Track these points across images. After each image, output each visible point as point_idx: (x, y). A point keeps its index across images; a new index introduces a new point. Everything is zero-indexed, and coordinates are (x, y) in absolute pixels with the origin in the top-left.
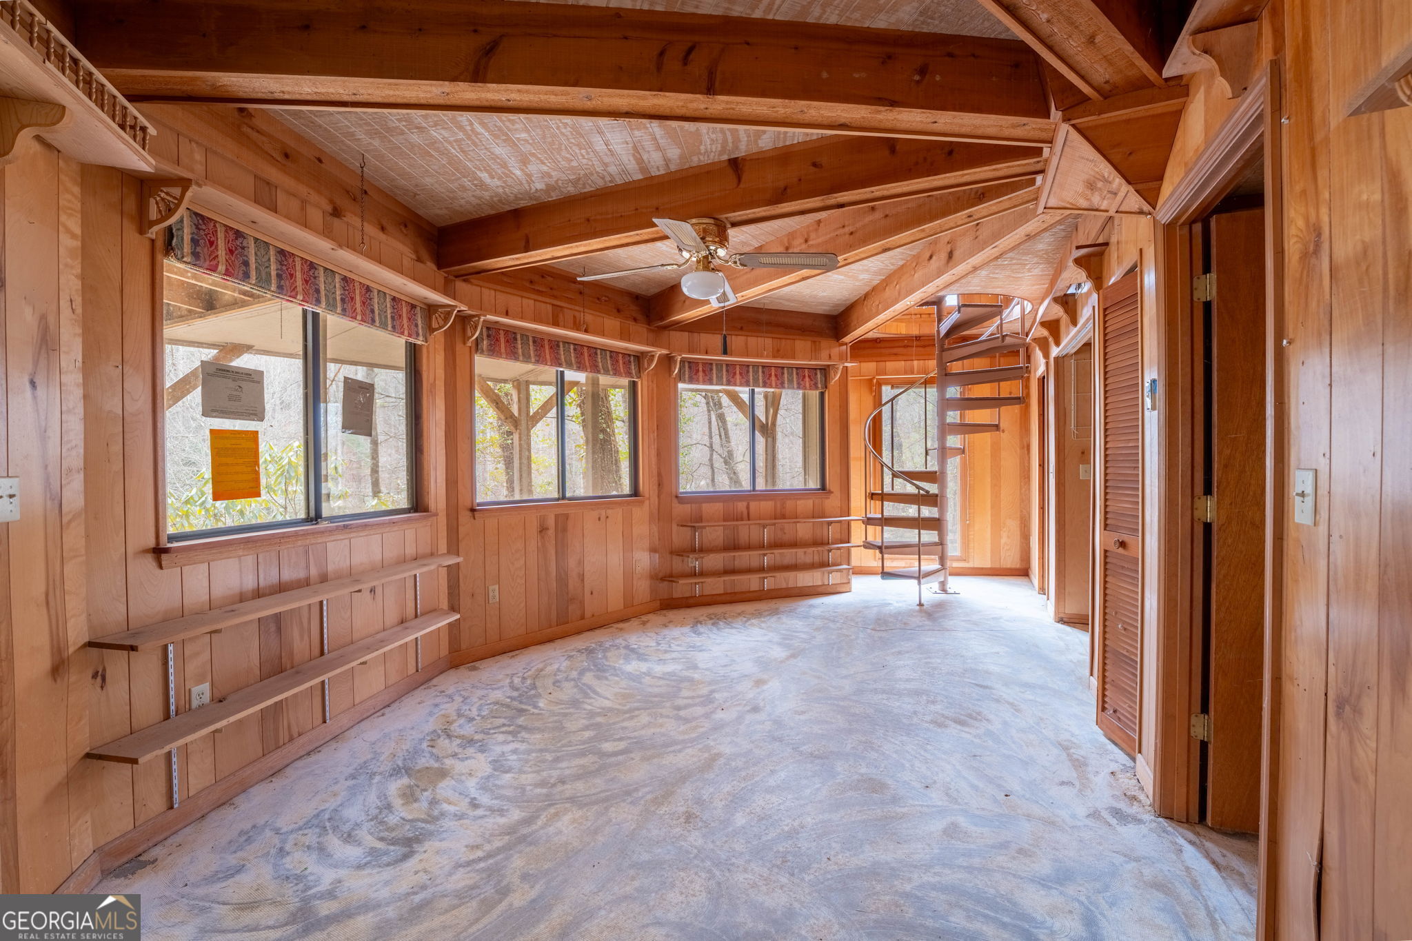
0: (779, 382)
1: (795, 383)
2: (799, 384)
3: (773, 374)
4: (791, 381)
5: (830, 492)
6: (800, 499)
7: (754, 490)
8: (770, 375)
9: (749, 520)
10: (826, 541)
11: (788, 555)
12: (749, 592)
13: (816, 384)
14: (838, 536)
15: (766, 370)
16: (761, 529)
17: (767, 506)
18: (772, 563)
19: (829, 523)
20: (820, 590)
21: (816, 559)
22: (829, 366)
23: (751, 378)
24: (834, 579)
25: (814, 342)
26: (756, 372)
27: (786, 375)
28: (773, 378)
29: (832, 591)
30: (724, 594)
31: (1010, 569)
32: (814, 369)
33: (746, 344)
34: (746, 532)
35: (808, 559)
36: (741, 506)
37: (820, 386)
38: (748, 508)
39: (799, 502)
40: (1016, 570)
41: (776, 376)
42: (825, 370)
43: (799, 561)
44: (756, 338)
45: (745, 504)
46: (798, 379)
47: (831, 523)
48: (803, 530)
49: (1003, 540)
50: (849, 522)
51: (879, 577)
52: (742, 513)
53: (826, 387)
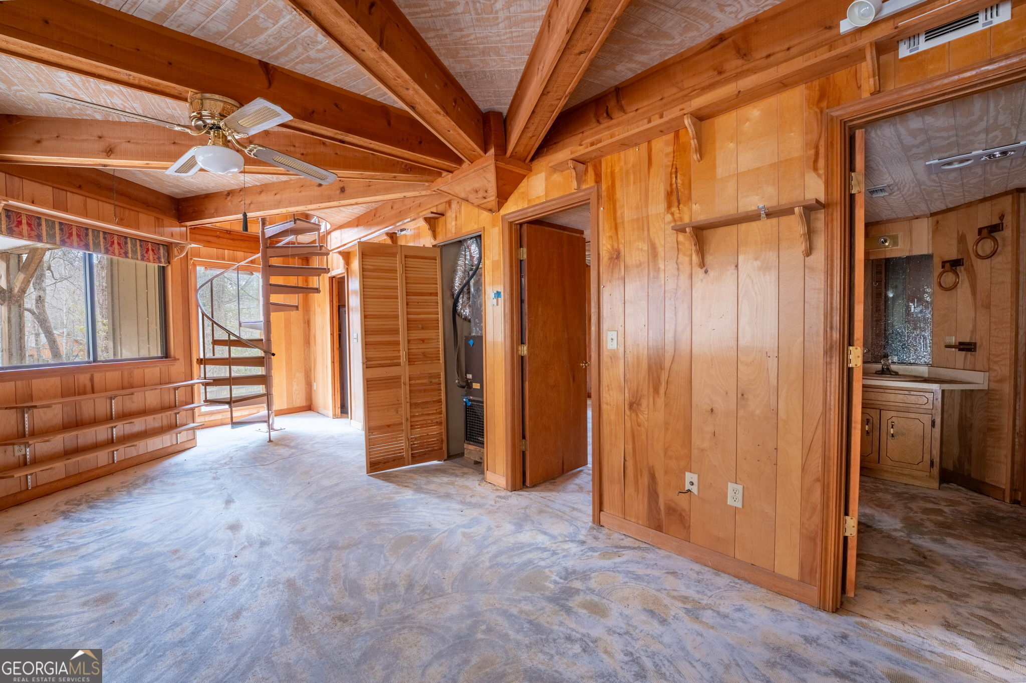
0: (122, 251)
1: (139, 254)
2: (143, 256)
3: (116, 242)
4: (134, 252)
5: (176, 359)
7: (95, 360)
8: (113, 243)
9: (93, 392)
10: (173, 404)
11: (138, 425)
12: (98, 468)
13: (159, 258)
14: (183, 399)
15: (108, 237)
16: (108, 401)
17: (113, 377)
18: (121, 433)
19: (176, 389)
20: (170, 450)
21: (165, 422)
22: (172, 243)
23: (91, 242)
24: (182, 437)
25: (158, 218)
26: (96, 237)
27: (129, 245)
28: (116, 246)
29: (181, 449)
30: (67, 478)
31: (299, 408)
32: (157, 244)
33: (85, 204)
34: (91, 406)
35: (157, 424)
36: (84, 379)
37: (163, 260)
38: (92, 380)
39: (146, 370)
40: (303, 407)
41: (119, 244)
42: (168, 247)
43: (149, 427)
44: (96, 202)
45: (88, 376)
46: (141, 250)
47: (178, 388)
48: (152, 398)
49: (295, 387)
50: (192, 386)
51: (230, 426)
52: (85, 386)
53: (169, 263)
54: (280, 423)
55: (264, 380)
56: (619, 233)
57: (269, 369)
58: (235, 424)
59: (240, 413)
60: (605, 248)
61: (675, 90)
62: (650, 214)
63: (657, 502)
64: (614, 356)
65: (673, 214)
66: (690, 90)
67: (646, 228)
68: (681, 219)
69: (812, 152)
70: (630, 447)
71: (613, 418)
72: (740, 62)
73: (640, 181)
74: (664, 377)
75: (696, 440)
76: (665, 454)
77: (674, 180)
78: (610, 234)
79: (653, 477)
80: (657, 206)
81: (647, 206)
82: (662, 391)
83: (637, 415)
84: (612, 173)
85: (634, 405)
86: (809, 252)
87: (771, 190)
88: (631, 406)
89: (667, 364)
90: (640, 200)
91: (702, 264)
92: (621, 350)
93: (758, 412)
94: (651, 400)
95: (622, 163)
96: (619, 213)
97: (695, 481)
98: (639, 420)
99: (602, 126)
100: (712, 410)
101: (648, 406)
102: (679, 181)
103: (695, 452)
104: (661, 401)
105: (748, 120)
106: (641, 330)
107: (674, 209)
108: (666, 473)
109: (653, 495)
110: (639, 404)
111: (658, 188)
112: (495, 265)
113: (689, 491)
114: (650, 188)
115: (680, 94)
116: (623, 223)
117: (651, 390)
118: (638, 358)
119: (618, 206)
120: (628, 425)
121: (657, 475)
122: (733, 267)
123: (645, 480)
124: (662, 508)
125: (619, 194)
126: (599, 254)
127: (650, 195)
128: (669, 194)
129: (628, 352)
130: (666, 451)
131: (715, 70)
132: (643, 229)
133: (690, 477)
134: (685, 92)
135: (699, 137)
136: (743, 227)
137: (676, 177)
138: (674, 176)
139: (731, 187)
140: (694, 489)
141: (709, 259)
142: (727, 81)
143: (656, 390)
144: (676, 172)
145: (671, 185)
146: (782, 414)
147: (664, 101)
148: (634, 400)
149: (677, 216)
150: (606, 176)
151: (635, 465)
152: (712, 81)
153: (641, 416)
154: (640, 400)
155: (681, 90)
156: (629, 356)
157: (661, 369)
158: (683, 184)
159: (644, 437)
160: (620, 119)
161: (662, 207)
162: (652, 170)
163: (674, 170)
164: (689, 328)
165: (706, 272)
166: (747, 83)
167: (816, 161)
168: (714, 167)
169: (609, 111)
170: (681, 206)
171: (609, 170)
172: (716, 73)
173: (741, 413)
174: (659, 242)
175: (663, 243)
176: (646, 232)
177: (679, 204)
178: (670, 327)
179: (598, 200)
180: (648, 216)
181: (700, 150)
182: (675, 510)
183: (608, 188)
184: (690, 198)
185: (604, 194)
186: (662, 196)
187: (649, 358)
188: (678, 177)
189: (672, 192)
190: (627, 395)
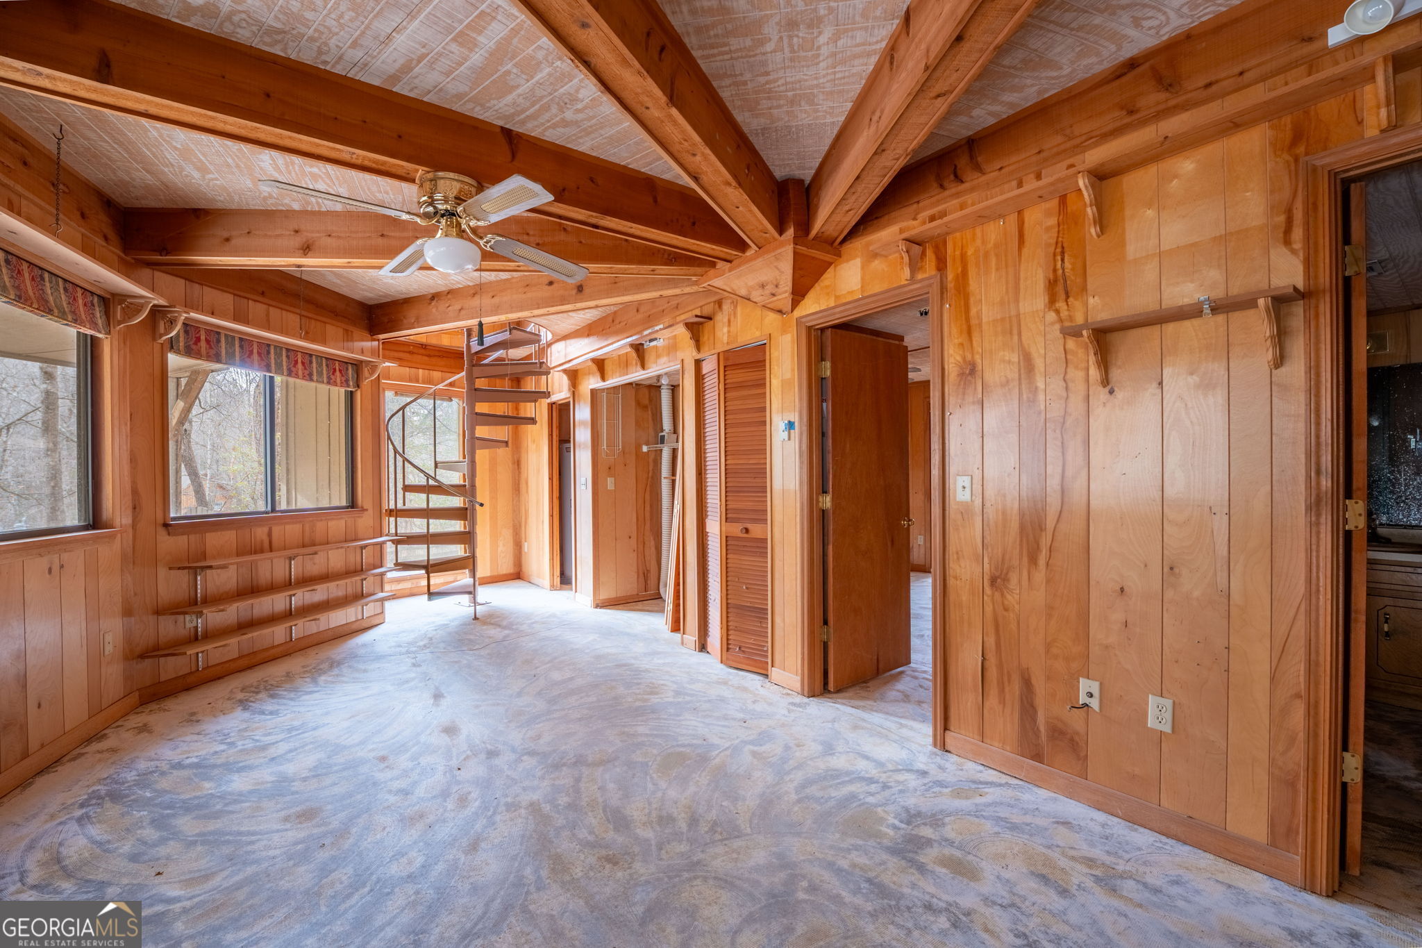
0: (307, 372)
1: (325, 376)
2: (329, 378)
3: (300, 361)
4: (320, 374)
5: (364, 510)
6: (332, 519)
7: (273, 510)
8: (296, 362)
9: (271, 551)
10: (359, 568)
11: (320, 593)
12: (273, 647)
13: (347, 381)
14: (371, 560)
15: (291, 354)
16: (287, 562)
17: (292, 531)
18: (300, 603)
19: (363, 547)
20: (355, 627)
21: (350, 591)
22: (361, 362)
23: (273, 361)
24: (370, 609)
25: (347, 330)
26: (278, 355)
27: (314, 365)
28: (300, 366)
29: (367, 626)
30: (240, 657)
31: (506, 574)
32: (345, 363)
33: (268, 315)
34: (268, 568)
35: (341, 593)
36: (261, 533)
37: (351, 383)
38: (270, 534)
39: (330, 524)
40: (511, 573)
41: (303, 363)
42: (358, 366)
43: (331, 596)
44: (279, 311)
45: (266, 530)
46: (328, 371)
47: (365, 546)
48: (335, 559)
49: (501, 548)
50: (382, 544)
51: (426, 596)
52: (262, 542)
53: (358, 386)
54: (484, 593)
55: (467, 538)
56: (974, 339)
57: (473, 524)
58: (431, 594)
59: (438, 580)
60: (952, 360)
61: (1059, 139)
62: (1022, 311)
63: (1034, 719)
64: (966, 510)
65: (1057, 312)
66: (1084, 138)
67: (1015, 331)
68: (1071, 318)
69: (1282, 219)
70: (991, 641)
71: (964, 598)
72: (1162, 96)
73: (1007, 267)
74: (1045, 542)
75: (1097, 633)
76: (1047, 651)
77: (1059, 263)
78: (960, 340)
79: (1027, 683)
80: (1034, 300)
81: (1017, 301)
82: (1042, 561)
83: (1002, 595)
84: (963, 257)
85: (997, 580)
86: (1280, 360)
87: (1214, 275)
88: (993, 581)
89: (1050, 523)
90: (1007, 292)
91: (1105, 381)
92: (978, 502)
93: (1196, 594)
94: (1025, 573)
95: (979, 242)
96: (973, 311)
97: (1096, 693)
98: (1006, 602)
99: (947, 193)
100: (1122, 590)
101: (1020, 582)
102: (1067, 265)
103: (1095, 650)
104: (1040, 575)
105: (1176, 176)
106: (1009, 475)
107: (1061, 305)
108: (1048, 678)
109: (1028, 709)
110: (1006, 580)
111: (1035, 276)
112: (785, 384)
113: (1086, 705)
114: (1022, 275)
115: (1068, 145)
116: (980, 325)
117: (1025, 559)
118: (1004, 513)
119: (972, 300)
120: (989, 609)
121: (1034, 681)
122: (1155, 385)
123: (1016, 687)
124: (1042, 728)
125: (973, 285)
126: (943, 369)
127: (1022, 286)
128: (1052, 285)
129: (988, 505)
130: (1048, 647)
131: (1122, 108)
132: (1011, 333)
133: (1085, 685)
134: (1078, 141)
135: (1098, 202)
136: (1170, 328)
137: (1063, 260)
138: (1059, 258)
139: (1150, 272)
140: (1095, 704)
141: (1115, 374)
142: (1144, 122)
143: (1033, 560)
144: (1063, 253)
145: (1055, 270)
146: (1236, 597)
147: (1042, 155)
148: (997, 574)
149: (1064, 314)
150: (954, 260)
151: (1000, 667)
152: (1118, 124)
153: (1009, 597)
154: (1007, 574)
155: (1070, 139)
156: (989, 510)
157: (1041, 530)
158: (1073, 269)
159: (1013, 626)
160: (976, 182)
161: (1041, 301)
162: (1025, 251)
163: (1059, 250)
164: (1084, 473)
165: (1111, 392)
166: (1174, 125)
167: (1288, 230)
168: (1122, 244)
169: (959, 173)
170: (1071, 300)
171: (958, 253)
172: (1124, 113)
173: (1169, 594)
174: (1037, 351)
175: (1042, 352)
176: (1016, 338)
177: (1067, 297)
178: (1054, 470)
179: (942, 293)
180: (1018, 315)
181: (1102, 222)
182: (1062, 733)
183: (957, 278)
184: (1084, 289)
185: (950, 285)
186: (1041, 286)
187: (1022, 514)
188: (1066, 260)
189: (1056, 281)
190: (986, 566)
